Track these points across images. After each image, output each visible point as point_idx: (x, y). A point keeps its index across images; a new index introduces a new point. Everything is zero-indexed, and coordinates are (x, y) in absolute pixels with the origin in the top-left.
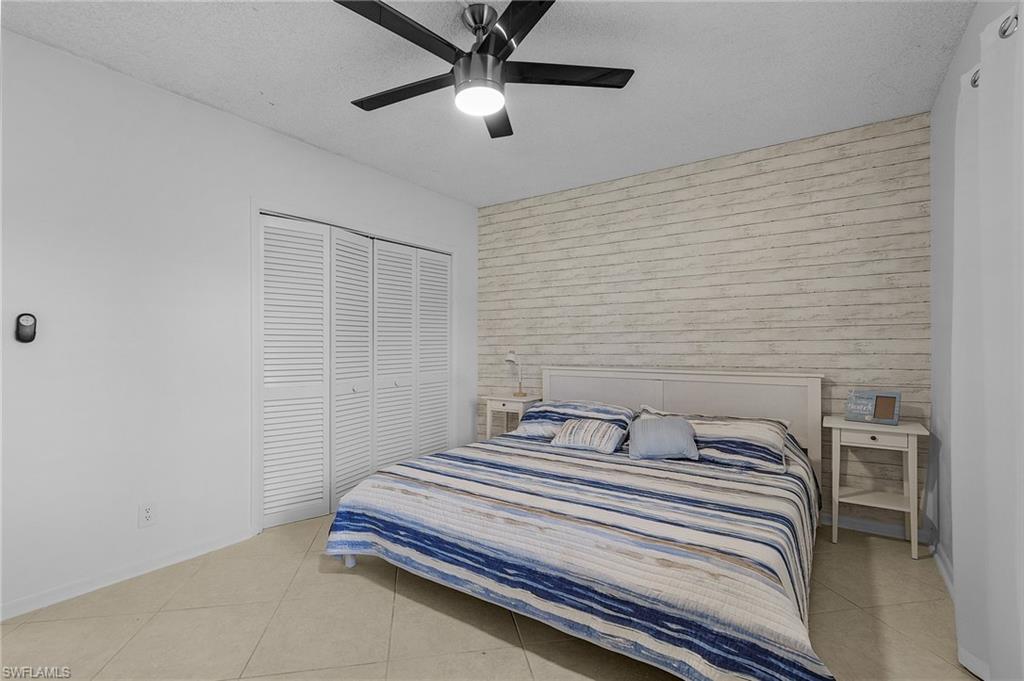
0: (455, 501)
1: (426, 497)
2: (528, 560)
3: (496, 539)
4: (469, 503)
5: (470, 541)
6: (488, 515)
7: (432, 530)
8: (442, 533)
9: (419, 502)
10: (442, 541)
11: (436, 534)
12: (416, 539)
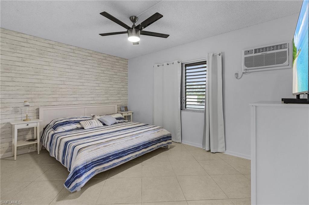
0: (122, 141)
1: (114, 144)
2: (144, 142)
3: (137, 142)
4: (126, 139)
5: (132, 146)
6: (132, 139)
7: (121, 150)
8: (125, 149)
9: (112, 146)
10: (125, 151)
11: (122, 151)
12: (116, 156)
